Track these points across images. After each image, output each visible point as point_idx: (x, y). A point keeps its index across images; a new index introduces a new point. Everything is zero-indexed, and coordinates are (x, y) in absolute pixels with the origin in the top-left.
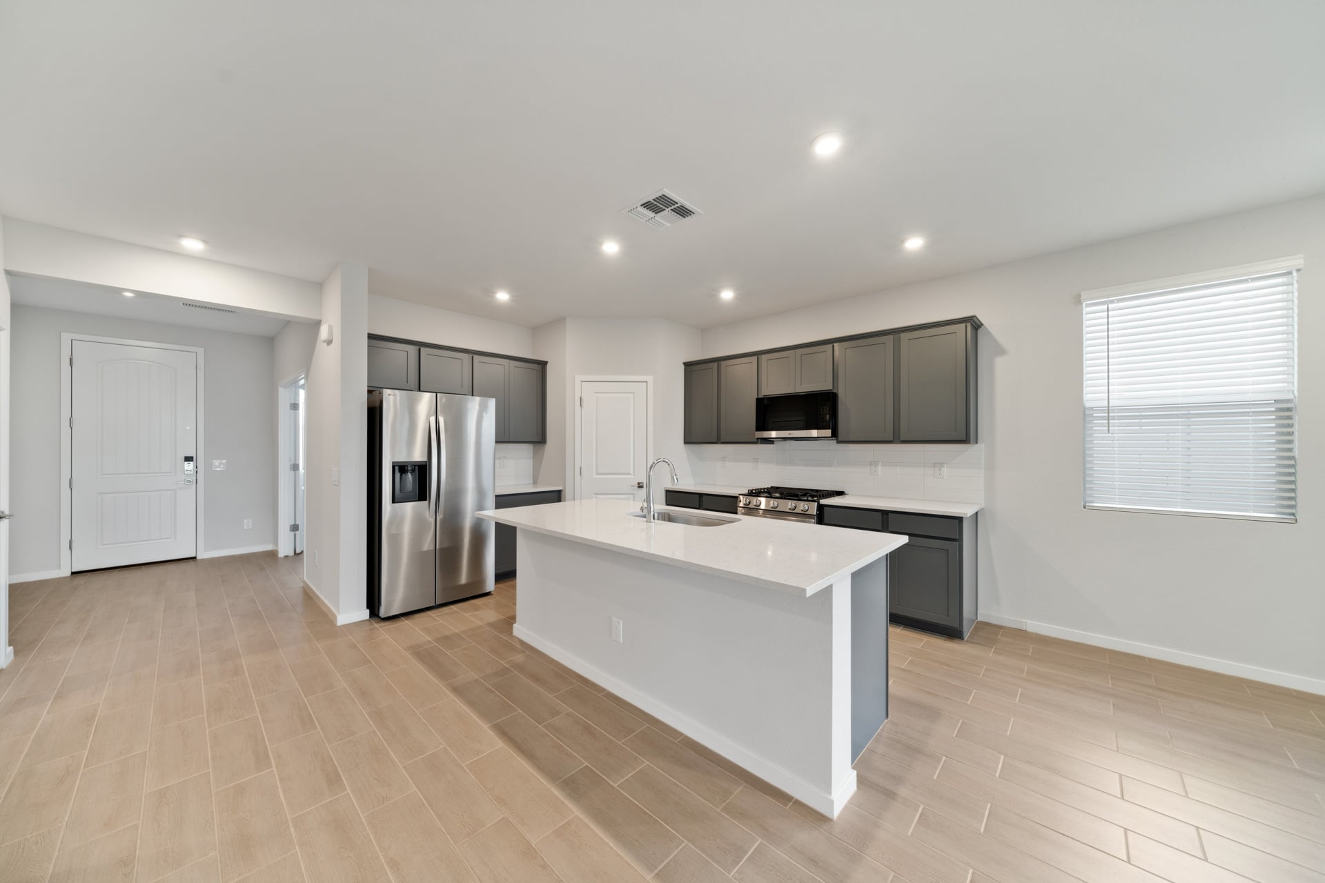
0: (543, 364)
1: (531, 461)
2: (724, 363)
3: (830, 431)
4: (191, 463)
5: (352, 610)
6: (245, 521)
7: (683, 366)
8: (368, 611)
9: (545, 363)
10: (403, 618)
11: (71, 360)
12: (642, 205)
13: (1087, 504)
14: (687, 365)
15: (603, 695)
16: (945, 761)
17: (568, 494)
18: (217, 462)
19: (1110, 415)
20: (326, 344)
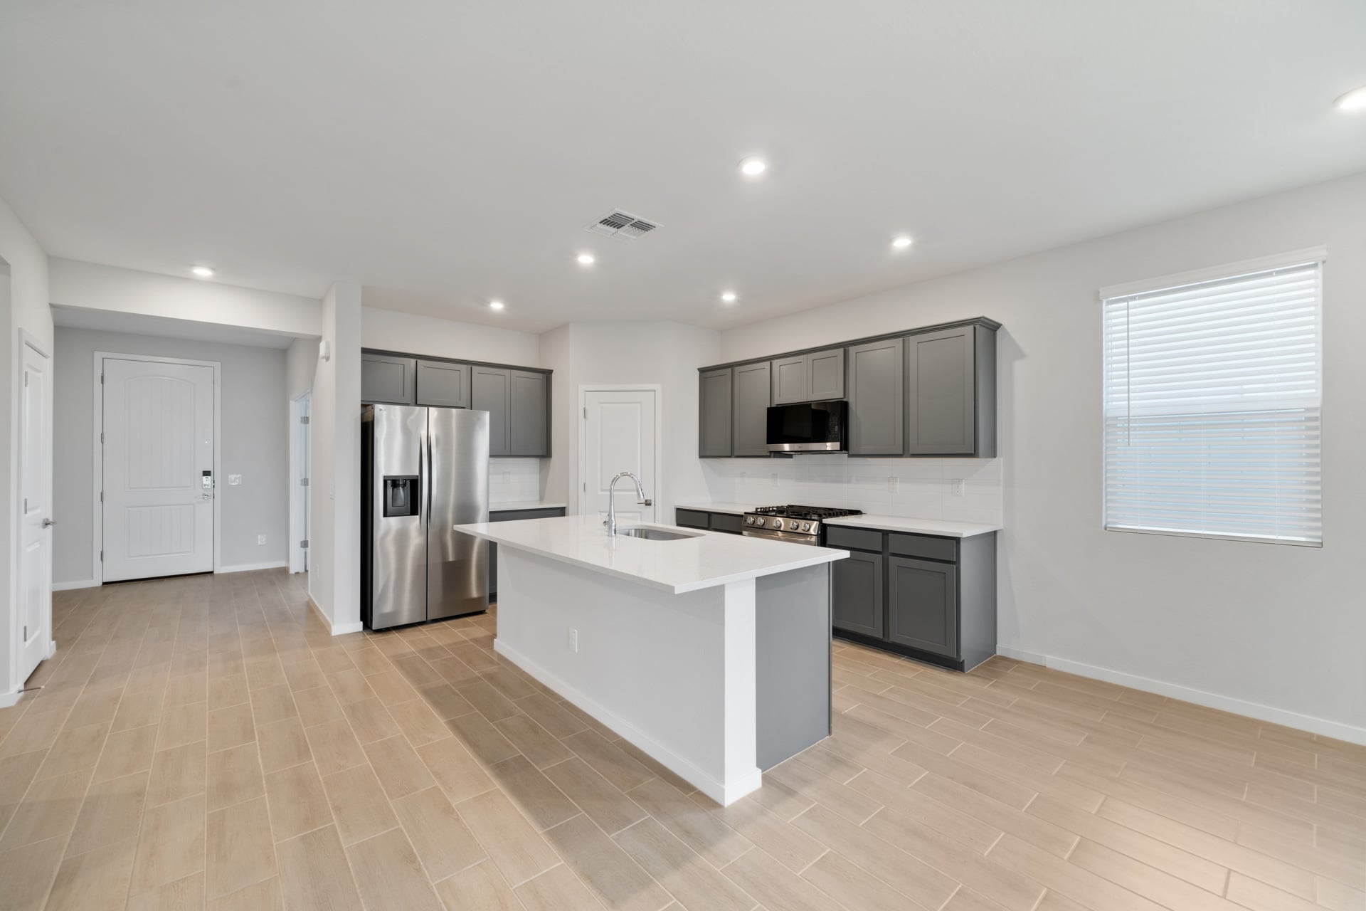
0: (548, 374)
1: (538, 476)
2: (737, 369)
3: (838, 444)
4: (209, 477)
5: (346, 621)
6: (259, 536)
7: (698, 372)
8: (362, 623)
9: (550, 372)
10: (394, 632)
11: (102, 377)
12: (601, 223)
13: (1108, 526)
14: (702, 371)
15: (560, 703)
16: (865, 772)
17: (571, 510)
18: (232, 477)
19: (1131, 425)
20: (325, 360)
